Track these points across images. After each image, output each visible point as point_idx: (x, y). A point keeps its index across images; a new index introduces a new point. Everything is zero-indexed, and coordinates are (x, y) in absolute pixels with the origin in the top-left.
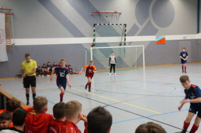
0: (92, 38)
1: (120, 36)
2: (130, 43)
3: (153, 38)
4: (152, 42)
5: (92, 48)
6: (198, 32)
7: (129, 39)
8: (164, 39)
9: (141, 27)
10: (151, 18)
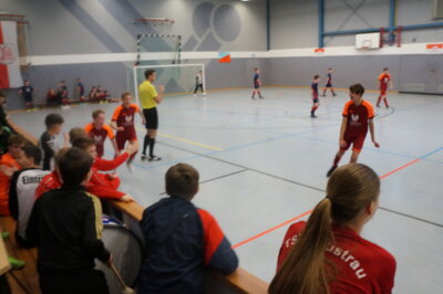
0: (136, 55)
2: (186, 61)
3: (215, 55)
4: (214, 60)
5: (135, 68)
6: (268, 49)
7: (185, 55)
8: (228, 56)
9: (200, 41)
10: (212, 29)
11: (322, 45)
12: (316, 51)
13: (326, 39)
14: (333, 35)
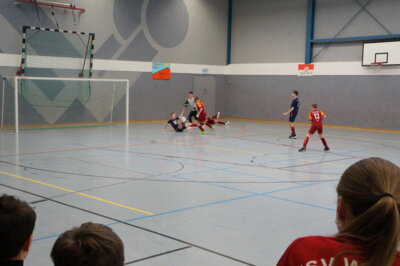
0: (19, 57)
1: (79, 56)
2: (101, 74)
3: (146, 67)
4: (144, 74)
5: (17, 78)
6: (228, 62)
7: (99, 64)
8: (168, 70)
9: (124, 43)
10: (143, 27)
11: (310, 59)
12: (301, 67)
13: (317, 50)
14: (328, 43)
